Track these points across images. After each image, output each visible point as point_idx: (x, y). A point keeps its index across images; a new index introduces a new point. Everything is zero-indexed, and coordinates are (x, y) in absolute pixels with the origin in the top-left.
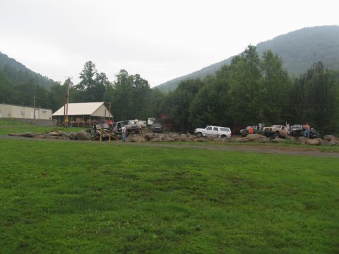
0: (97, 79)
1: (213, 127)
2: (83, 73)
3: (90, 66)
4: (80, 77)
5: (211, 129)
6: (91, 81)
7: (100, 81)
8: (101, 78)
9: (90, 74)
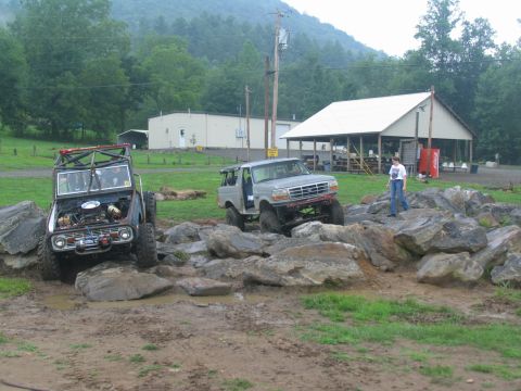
0: (466, 38)
2: (425, 23)
3: (443, 3)
4: (417, 36)
6: (446, 44)
7: (474, 41)
8: (475, 33)
9: (443, 26)
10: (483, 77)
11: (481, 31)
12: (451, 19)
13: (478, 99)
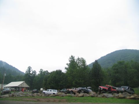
0: (33, 73)
1: (50, 90)
2: (27, 71)
3: (30, 68)
5: (49, 91)
7: (34, 73)
8: (34, 72)
9: (29, 71)
10: (34, 78)
11: (35, 72)
12: (31, 70)
13: (34, 82)
